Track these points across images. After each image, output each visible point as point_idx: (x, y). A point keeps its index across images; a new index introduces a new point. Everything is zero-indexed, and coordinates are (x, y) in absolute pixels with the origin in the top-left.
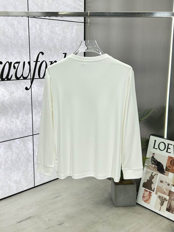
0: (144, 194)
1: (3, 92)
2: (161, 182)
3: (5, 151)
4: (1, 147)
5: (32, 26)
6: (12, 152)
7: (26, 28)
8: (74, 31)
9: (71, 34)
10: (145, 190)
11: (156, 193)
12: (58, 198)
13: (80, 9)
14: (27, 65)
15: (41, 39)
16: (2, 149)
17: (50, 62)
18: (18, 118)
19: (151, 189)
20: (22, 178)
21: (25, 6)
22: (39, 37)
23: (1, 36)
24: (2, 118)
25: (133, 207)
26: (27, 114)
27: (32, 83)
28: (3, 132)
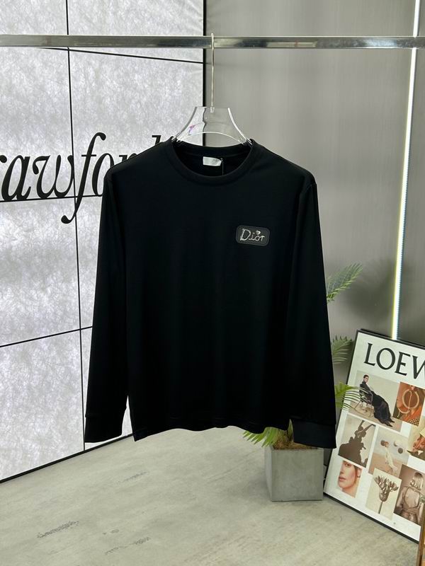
0: (341, 473)
1: (8, 228)
2: (383, 443)
3: (13, 366)
4: (6, 357)
5: (78, 71)
6: (31, 370)
7: (63, 76)
8: (179, 82)
9: (172, 90)
10: (344, 462)
11: (371, 471)
12: (138, 479)
13: (192, 31)
14: (65, 164)
15: (100, 102)
16: (7, 362)
17: (120, 156)
18: (44, 290)
19: (358, 460)
20: (55, 432)
21: (61, 24)
22: (94, 98)
23: (2, 96)
24: (6, 290)
25: (315, 503)
26: (67, 280)
27: (77, 206)
28: (9, 322)
